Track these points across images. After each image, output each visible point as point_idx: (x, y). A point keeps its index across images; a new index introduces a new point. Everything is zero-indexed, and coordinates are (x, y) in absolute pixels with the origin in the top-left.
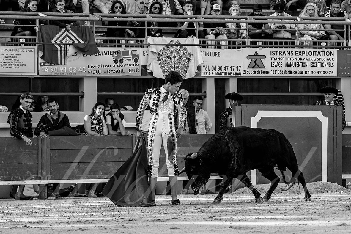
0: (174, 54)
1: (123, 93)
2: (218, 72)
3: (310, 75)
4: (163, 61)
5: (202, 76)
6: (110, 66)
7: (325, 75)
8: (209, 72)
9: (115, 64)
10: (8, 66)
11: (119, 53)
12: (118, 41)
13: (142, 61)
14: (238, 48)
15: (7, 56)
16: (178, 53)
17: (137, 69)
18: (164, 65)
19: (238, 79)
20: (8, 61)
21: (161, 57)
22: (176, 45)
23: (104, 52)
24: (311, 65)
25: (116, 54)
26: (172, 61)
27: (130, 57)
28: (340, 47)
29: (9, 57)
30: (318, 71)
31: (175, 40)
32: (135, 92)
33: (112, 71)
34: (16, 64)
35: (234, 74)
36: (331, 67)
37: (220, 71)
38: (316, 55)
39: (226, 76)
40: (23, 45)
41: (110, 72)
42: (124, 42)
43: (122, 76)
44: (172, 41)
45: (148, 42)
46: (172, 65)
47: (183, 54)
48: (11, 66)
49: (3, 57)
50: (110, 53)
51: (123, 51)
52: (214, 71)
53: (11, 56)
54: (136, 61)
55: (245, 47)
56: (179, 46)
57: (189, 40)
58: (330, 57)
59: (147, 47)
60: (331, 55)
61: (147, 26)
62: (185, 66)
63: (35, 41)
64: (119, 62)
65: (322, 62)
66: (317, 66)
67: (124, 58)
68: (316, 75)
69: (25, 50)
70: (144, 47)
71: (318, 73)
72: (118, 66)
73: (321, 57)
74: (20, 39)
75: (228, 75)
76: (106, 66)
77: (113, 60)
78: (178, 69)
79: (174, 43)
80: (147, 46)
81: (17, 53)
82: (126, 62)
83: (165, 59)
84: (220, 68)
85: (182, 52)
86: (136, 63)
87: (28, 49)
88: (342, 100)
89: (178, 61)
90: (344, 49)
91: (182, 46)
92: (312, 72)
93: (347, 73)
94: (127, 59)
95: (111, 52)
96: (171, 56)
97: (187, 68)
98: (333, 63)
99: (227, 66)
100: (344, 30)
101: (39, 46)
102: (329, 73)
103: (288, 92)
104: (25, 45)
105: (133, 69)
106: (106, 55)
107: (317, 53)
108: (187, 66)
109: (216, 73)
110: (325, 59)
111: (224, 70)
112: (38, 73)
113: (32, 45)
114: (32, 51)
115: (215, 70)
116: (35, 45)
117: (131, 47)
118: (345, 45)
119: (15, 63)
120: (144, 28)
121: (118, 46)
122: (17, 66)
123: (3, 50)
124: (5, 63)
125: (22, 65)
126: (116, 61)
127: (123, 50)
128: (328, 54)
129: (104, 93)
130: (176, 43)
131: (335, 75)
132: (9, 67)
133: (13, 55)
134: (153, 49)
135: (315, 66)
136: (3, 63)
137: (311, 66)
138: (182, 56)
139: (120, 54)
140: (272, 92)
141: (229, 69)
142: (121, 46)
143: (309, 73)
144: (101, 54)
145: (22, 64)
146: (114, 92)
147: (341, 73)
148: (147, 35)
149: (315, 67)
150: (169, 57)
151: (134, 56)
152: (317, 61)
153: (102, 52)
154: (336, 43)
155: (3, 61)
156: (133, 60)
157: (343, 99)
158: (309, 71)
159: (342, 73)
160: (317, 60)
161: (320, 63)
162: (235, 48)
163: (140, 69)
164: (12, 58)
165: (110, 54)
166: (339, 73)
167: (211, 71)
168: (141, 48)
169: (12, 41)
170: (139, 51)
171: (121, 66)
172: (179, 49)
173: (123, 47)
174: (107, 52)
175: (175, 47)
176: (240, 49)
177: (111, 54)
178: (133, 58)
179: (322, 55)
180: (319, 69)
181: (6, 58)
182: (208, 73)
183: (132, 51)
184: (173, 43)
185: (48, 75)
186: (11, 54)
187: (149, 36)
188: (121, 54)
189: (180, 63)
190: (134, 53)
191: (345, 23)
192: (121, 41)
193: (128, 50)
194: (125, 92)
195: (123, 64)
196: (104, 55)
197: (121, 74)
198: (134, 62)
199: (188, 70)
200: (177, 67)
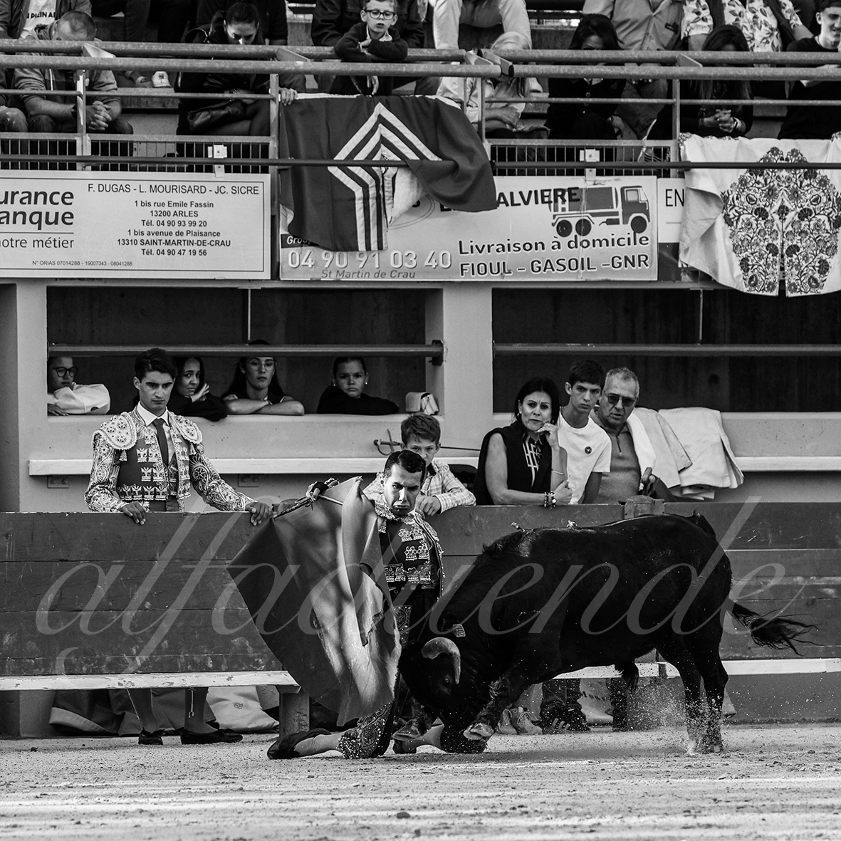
0: (783, 198)
4: (739, 226)
6: (540, 246)
9: (560, 239)
10: (166, 248)
11: (574, 197)
12: (572, 154)
13: (664, 226)
15: (162, 209)
16: (795, 195)
17: (643, 258)
18: (745, 243)
20: (166, 228)
21: (733, 211)
22: (788, 167)
23: (521, 193)
26: (775, 228)
27: (616, 214)
29: (168, 214)
31: (786, 146)
32: (633, 342)
33: (549, 266)
34: (195, 239)
40: (219, 171)
41: (542, 269)
42: (592, 156)
43: (586, 282)
44: (774, 150)
45: (685, 156)
46: (775, 243)
47: (816, 200)
48: (177, 248)
49: (145, 213)
50: (543, 197)
51: (589, 191)
53: (178, 209)
54: (639, 225)
56: (799, 168)
57: (837, 148)
59: (681, 175)
61: (678, 96)
62: (821, 244)
63: (265, 154)
64: (574, 232)
67: (593, 215)
69: (228, 187)
70: (667, 175)
72: (573, 244)
74: (210, 149)
76: (528, 247)
77: (553, 225)
78: (795, 256)
79: (782, 159)
80: (681, 170)
81: (197, 198)
82: (599, 229)
83: (748, 219)
85: (810, 192)
86: (639, 236)
87: (240, 185)
89: (796, 226)
91: (811, 169)
94: (604, 219)
95: (546, 193)
96: (768, 209)
97: (830, 252)
101: (279, 171)
104: (228, 170)
105: (626, 258)
108: (829, 244)
112: (275, 272)
113: (255, 171)
114: (253, 190)
116: (265, 170)
117: (619, 173)
119: (190, 237)
120: (669, 101)
121: (570, 173)
122: (197, 248)
123: (146, 186)
124: (155, 238)
125: (217, 243)
126: (564, 228)
127: (590, 185)
129: (517, 347)
130: (787, 159)
132: (170, 252)
133: (185, 205)
134: (705, 181)
136: (145, 238)
138: (811, 207)
139: (578, 200)
142: (581, 172)
144: (509, 203)
145: (216, 238)
146: (556, 341)
148: (682, 131)
150: (762, 213)
151: (629, 207)
153: (512, 194)
155: (146, 229)
156: (625, 222)
163: (652, 256)
164: (181, 218)
165: (543, 202)
168: (659, 177)
169: (181, 155)
170: (649, 188)
171: (581, 244)
172: (801, 183)
173: (592, 174)
174: (530, 192)
175: (784, 173)
177: (546, 199)
178: (626, 216)
181: (158, 218)
183: (622, 189)
184: (776, 160)
185: (311, 281)
186: (175, 204)
187: (688, 134)
188: (584, 202)
189: (803, 235)
190: (631, 197)
192: (582, 152)
193: (607, 185)
194: (596, 341)
195: (589, 237)
196: (519, 204)
197: (581, 276)
198: (632, 232)
199: (833, 262)
200: (793, 249)
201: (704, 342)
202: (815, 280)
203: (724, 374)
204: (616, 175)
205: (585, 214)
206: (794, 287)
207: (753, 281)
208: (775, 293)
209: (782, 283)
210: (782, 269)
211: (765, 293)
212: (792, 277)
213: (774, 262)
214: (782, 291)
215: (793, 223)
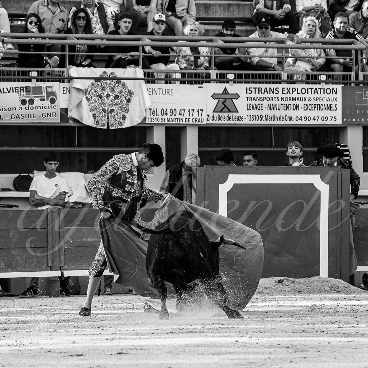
0: (108, 91)
1: (34, 148)
2: (171, 117)
3: (303, 122)
4: (92, 102)
5: (148, 124)
6: (14, 109)
7: (325, 122)
8: (157, 117)
9: (22, 106)
11: (27, 90)
12: (27, 73)
13: (62, 101)
14: (199, 83)
16: (112, 90)
17: (54, 114)
18: (94, 108)
19: (199, 127)
21: (89, 96)
22: (110, 79)
23: (7, 88)
24: (304, 107)
25: (24, 91)
26: (105, 102)
27: (44, 96)
28: (347, 81)
30: (315, 117)
31: (109, 71)
32: (50, 146)
33: (18, 117)
35: (194, 120)
36: (333, 110)
37: (173, 117)
38: (311, 93)
39: (182, 123)
41: (15, 118)
42: (34, 74)
43: (32, 123)
44: (105, 73)
45: (70, 74)
46: (105, 108)
47: (121, 92)
50: (15, 90)
51: (33, 87)
52: (165, 116)
54: (53, 101)
55: (210, 82)
56: (114, 79)
57: (129, 72)
58: (331, 96)
59: (69, 82)
60: (333, 94)
61: (68, 51)
62: (123, 109)
64: (28, 104)
65: (320, 103)
66: (313, 109)
67: (35, 97)
68: (312, 122)
70: (63, 82)
71: (315, 120)
72: (27, 108)
73: (319, 96)
75: (184, 122)
76: (10, 109)
77: (20, 101)
78: (113, 113)
79: (107, 76)
80: (69, 80)
82: (37, 102)
83: (95, 99)
84: (173, 112)
85: (118, 88)
86: (52, 105)
88: (348, 158)
89: (113, 102)
90: (353, 85)
91: (119, 80)
92: (306, 118)
93: (356, 120)
94: (39, 98)
95: (17, 88)
96: (102, 95)
97: (126, 112)
98: (336, 105)
99: (183, 110)
100: (353, 57)
102: (330, 119)
103: (271, 146)
105: (48, 114)
106: (9, 92)
107: (313, 91)
108: (126, 109)
109: (167, 119)
110: (325, 99)
111: (179, 114)
115: (167, 114)
117: (45, 81)
118: (353, 79)
120: (64, 53)
121: (26, 81)
126: (23, 102)
127: (34, 85)
128: (328, 91)
129: (5, 148)
130: (109, 76)
131: (339, 122)
134: (78, 84)
135: (310, 108)
137: (304, 110)
138: (119, 94)
139: (29, 91)
140: (248, 147)
141: (187, 113)
142: (30, 80)
143: (301, 120)
144: (2, 92)
146: (20, 146)
147: (347, 120)
148: (69, 65)
149: (310, 110)
150: (100, 97)
151: (49, 94)
152: (312, 102)
153: (3, 89)
154: (340, 75)
156: (47, 100)
157: (350, 157)
158: (301, 117)
159: (349, 120)
160: (313, 99)
161: (318, 105)
162: (195, 83)
163: (58, 113)
165: (16, 92)
166: (345, 120)
167: (160, 117)
168: (60, 82)
170: (57, 87)
171: (30, 108)
172: (115, 85)
173: (34, 81)
174: (11, 88)
175: (108, 81)
176: (202, 84)
177: (17, 91)
178: (48, 97)
179: (320, 94)
180: (317, 113)
182: (156, 119)
183: (46, 87)
184: (105, 76)
187: (72, 66)
188: (31, 92)
189: (116, 105)
190: (50, 90)
191: (354, 48)
192: (30, 73)
193: (40, 86)
194: (36, 146)
195: (33, 106)
196: (6, 93)
197: (30, 121)
198: (50, 104)
199: (127, 115)
200: (112, 111)
201: (78, 146)
202: (121, 123)
203: (85, 159)
204: (44, 81)
205: (32, 97)
206: (113, 125)
207: (97, 123)
208: (105, 127)
209: (108, 124)
210: (108, 118)
211: (102, 128)
212: (112, 121)
213: (105, 115)
214: (108, 127)
215: (112, 100)
